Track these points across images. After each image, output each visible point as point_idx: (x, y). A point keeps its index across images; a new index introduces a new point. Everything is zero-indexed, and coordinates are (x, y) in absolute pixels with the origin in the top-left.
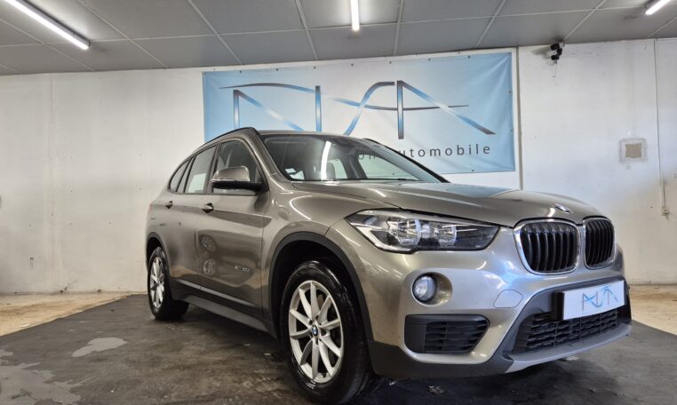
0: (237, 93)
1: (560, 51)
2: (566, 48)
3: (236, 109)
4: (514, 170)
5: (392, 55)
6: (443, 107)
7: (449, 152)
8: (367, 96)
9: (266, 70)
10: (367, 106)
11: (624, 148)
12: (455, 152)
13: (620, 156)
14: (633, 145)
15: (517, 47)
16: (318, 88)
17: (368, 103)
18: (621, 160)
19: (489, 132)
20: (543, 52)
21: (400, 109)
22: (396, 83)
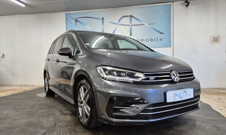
0: (76, 20)
1: (188, 3)
2: (191, 2)
3: (76, 26)
4: (171, 47)
5: (128, 6)
6: (146, 24)
7: (147, 40)
8: (119, 21)
9: (86, 12)
10: (119, 24)
11: (212, 39)
12: (150, 40)
13: (211, 42)
14: (216, 38)
15: (173, 2)
16: (103, 18)
17: (120, 23)
18: (211, 43)
19: (162, 33)
20: (182, 4)
21: (131, 25)
22: (129, 16)
